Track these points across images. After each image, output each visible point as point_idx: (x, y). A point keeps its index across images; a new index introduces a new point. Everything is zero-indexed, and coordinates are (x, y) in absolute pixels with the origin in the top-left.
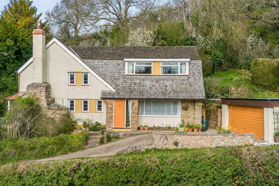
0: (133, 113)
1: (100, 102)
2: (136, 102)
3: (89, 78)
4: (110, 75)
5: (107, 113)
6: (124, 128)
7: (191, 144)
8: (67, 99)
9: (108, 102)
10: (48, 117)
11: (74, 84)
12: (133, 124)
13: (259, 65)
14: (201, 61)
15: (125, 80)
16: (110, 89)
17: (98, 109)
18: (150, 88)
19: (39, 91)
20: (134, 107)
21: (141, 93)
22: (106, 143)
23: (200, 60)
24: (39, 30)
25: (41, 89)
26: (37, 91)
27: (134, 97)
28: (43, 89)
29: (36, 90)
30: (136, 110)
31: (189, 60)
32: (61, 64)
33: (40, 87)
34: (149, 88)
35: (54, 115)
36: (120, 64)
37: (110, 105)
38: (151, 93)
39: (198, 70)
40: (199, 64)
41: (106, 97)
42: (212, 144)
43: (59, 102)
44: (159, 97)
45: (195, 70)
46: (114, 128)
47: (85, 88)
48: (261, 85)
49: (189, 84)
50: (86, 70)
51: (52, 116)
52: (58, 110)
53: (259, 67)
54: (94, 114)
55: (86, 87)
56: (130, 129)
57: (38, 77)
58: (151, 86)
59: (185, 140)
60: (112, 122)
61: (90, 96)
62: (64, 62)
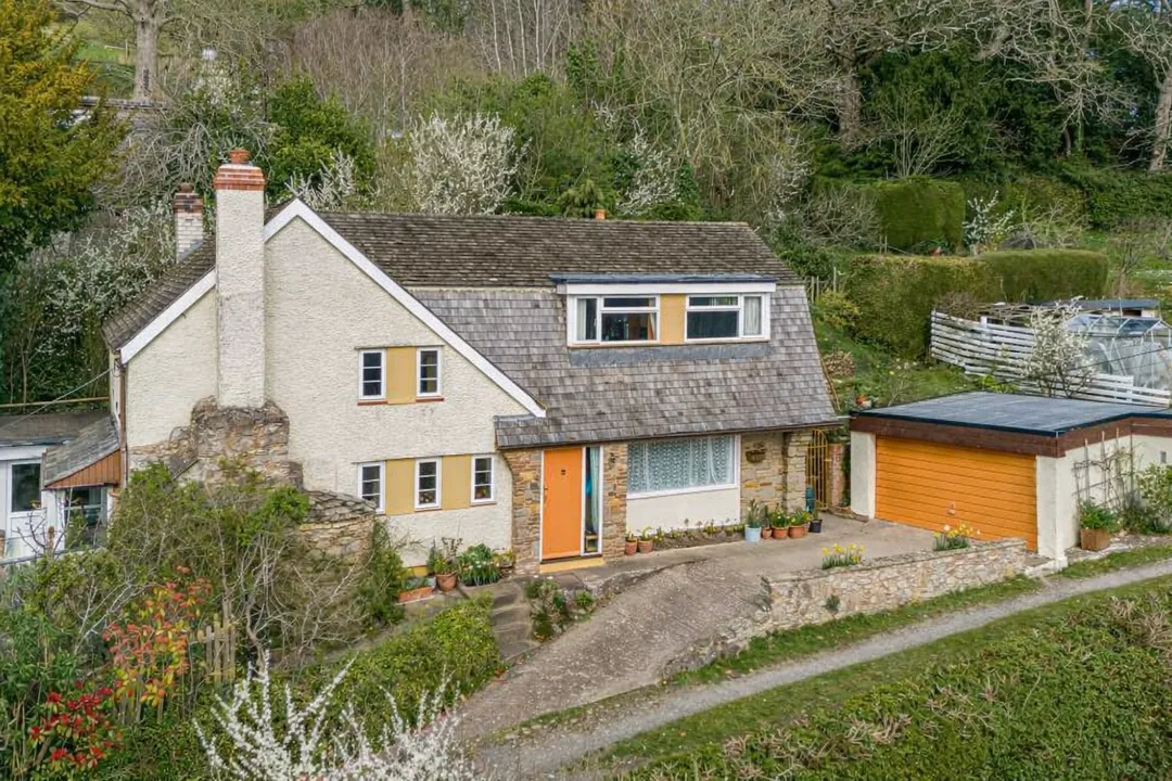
0: (611, 494)
1: (482, 464)
2: (622, 450)
3: (443, 367)
4: (513, 351)
5: (515, 506)
6: (578, 557)
7: (873, 600)
8: (353, 463)
9: (521, 459)
10: (317, 555)
11: (382, 396)
12: (611, 538)
13: (879, 279)
14: (803, 287)
15: (569, 366)
16: (526, 405)
17: (478, 490)
18: (658, 392)
19: (262, 443)
20: (614, 473)
21: (634, 413)
22: (559, 630)
23: (801, 284)
24: (250, 171)
25: (271, 434)
26: (251, 442)
27: (612, 434)
28: (276, 432)
29: (245, 440)
30: (620, 481)
31: (771, 288)
32: (329, 312)
33: (266, 423)
34: (653, 393)
35: (341, 545)
36: (541, 305)
37: (528, 470)
38: (667, 414)
39: (798, 322)
40: (798, 301)
41: (514, 444)
42: (924, 589)
43: (321, 480)
44: (695, 427)
45: (789, 322)
46: (545, 562)
47: (428, 412)
48: (881, 342)
49: (775, 372)
50: (432, 336)
51: (335, 551)
52: (355, 519)
53: (879, 284)
54: (464, 514)
55: (432, 405)
56: (600, 556)
57: (247, 379)
58: (660, 386)
59: (855, 587)
60: (538, 539)
61: (447, 441)
62: (338, 304)
